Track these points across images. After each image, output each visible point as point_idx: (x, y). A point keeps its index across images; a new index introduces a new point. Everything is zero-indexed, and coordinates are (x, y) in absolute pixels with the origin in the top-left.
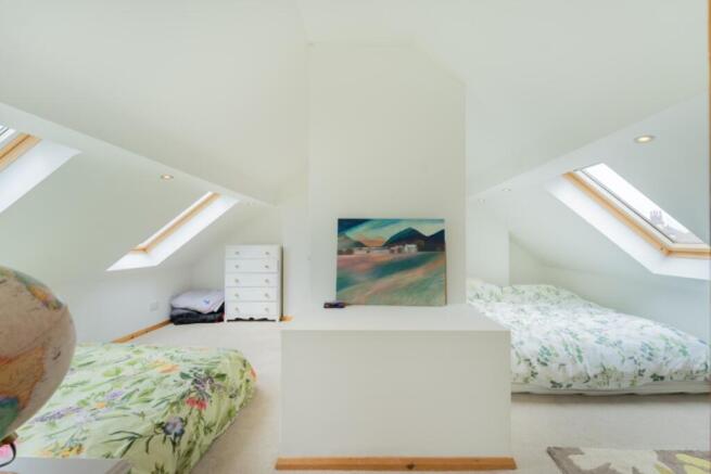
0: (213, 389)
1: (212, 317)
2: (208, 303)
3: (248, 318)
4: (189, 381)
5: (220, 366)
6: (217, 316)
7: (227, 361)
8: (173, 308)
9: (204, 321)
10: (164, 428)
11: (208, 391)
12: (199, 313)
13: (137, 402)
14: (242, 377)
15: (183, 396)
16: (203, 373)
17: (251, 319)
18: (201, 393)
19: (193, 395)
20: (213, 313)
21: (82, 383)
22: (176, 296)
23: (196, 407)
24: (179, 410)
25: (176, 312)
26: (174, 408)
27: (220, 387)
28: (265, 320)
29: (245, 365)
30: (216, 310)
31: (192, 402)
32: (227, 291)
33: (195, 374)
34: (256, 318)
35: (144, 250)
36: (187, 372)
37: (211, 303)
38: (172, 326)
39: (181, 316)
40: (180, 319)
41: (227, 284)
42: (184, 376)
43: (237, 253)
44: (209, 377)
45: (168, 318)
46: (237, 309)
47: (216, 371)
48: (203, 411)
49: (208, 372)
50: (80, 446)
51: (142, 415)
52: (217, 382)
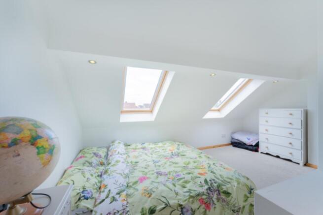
0: (218, 200)
1: (251, 148)
2: (249, 139)
3: (275, 155)
4: (206, 187)
5: (229, 186)
6: (255, 148)
7: (235, 184)
8: (232, 138)
9: (247, 149)
10: (182, 209)
11: (215, 199)
12: (245, 144)
13: (180, 185)
14: (245, 201)
15: (198, 195)
16: (215, 185)
17: (278, 157)
18: (210, 198)
19: (204, 197)
20: (252, 145)
21: (176, 163)
22: (234, 133)
23: (204, 206)
24: (193, 202)
25: (234, 141)
26: (191, 200)
27: (224, 201)
28: (290, 160)
29: (250, 193)
30: (254, 144)
31: (202, 201)
32: (260, 135)
33: (211, 184)
34: (281, 157)
35: (219, 110)
36: (208, 180)
37: (251, 140)
38: (231, 147)
39: (236, 143)
40: (235, 144)
41: (260, 131)
42: (206, 181)
43: (267, 113)
44: (218, 190)
45: (230, 143)
46: (267, 147)
47: (224, 188)
48: (208, 211)
49: (219, 186)
50: (151, 194)
51: (177, 194)
52: (223, 196)
